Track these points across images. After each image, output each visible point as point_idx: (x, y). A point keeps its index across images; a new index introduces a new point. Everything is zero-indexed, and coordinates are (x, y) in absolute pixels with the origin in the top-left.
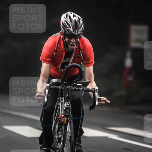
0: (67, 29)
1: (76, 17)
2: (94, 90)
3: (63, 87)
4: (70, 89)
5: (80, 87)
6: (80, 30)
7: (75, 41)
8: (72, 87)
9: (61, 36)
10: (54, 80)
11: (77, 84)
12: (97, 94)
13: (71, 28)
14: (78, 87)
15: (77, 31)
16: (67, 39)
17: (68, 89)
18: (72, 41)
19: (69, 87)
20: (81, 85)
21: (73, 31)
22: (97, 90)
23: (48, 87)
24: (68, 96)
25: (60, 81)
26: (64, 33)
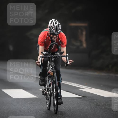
0: (52, 31)
1: (57, 24)
2: (66, 56)
3: (49, 56)
4: (54, 57)
5: (59, 55)
6: (59, 31)
7: (56, 37)
8: (54, 55)
9: (49, 33)
10: (44, 53)
11: (57, 53)
12: (68, 58)
13: (54, 30)
14: (57, 55)
15: (57, 32)
16: (52, 36)
17: (52, 57)
18: (54, 36)
19: (53, 55)
20: (59, 54)
21: (55, 32)
22: (68, 56)
23: (41, 56)
24: (53, 61)
25: (48, 53)
26: (50, 32)
